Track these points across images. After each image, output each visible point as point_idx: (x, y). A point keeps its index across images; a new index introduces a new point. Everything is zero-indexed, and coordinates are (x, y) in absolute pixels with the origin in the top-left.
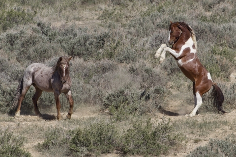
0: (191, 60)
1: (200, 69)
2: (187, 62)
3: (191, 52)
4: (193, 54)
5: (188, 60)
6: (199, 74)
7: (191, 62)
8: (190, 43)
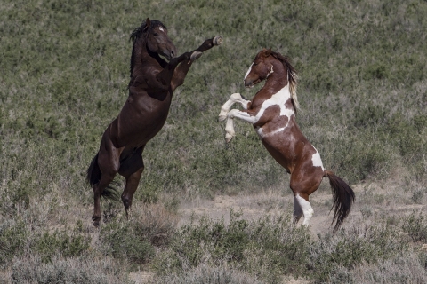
0: (281, 129)
1: (299, 147)
2: (273, 133)
3: (281, 114)
4: (286, 118)
5: (275, 129)
6: (297, 157)
7: (279, 133)
8: (281, 97)
